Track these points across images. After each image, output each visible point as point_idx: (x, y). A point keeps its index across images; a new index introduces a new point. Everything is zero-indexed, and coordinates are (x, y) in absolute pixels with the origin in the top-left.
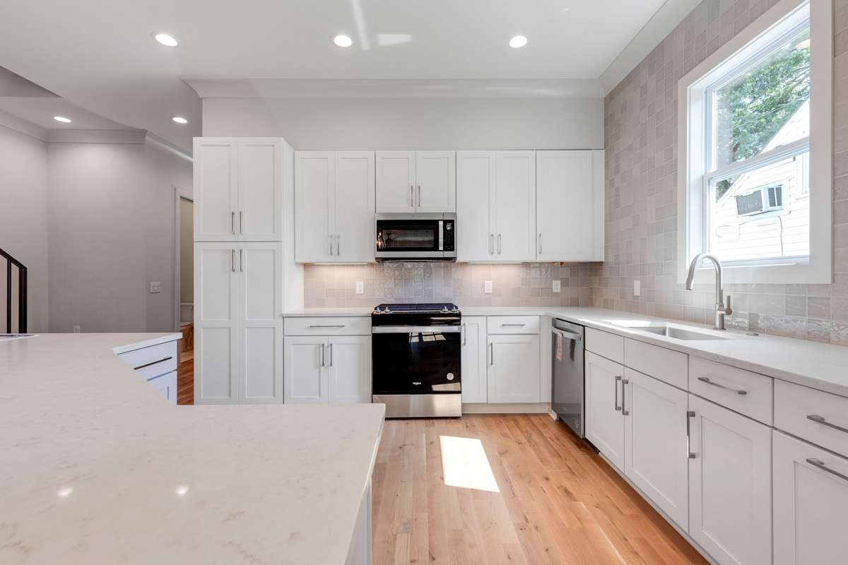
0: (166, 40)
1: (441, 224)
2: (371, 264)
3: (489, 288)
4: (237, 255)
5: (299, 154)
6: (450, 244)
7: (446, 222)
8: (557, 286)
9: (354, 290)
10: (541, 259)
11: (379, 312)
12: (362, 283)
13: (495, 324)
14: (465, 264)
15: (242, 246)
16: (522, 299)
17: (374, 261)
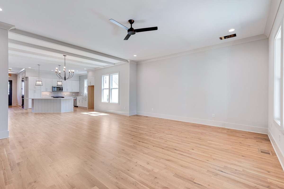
3: (66, 94)
6: (62, 90)
7: (62, 88)
8: (74, 94)
16: (70, 96)
17: (52, 91)
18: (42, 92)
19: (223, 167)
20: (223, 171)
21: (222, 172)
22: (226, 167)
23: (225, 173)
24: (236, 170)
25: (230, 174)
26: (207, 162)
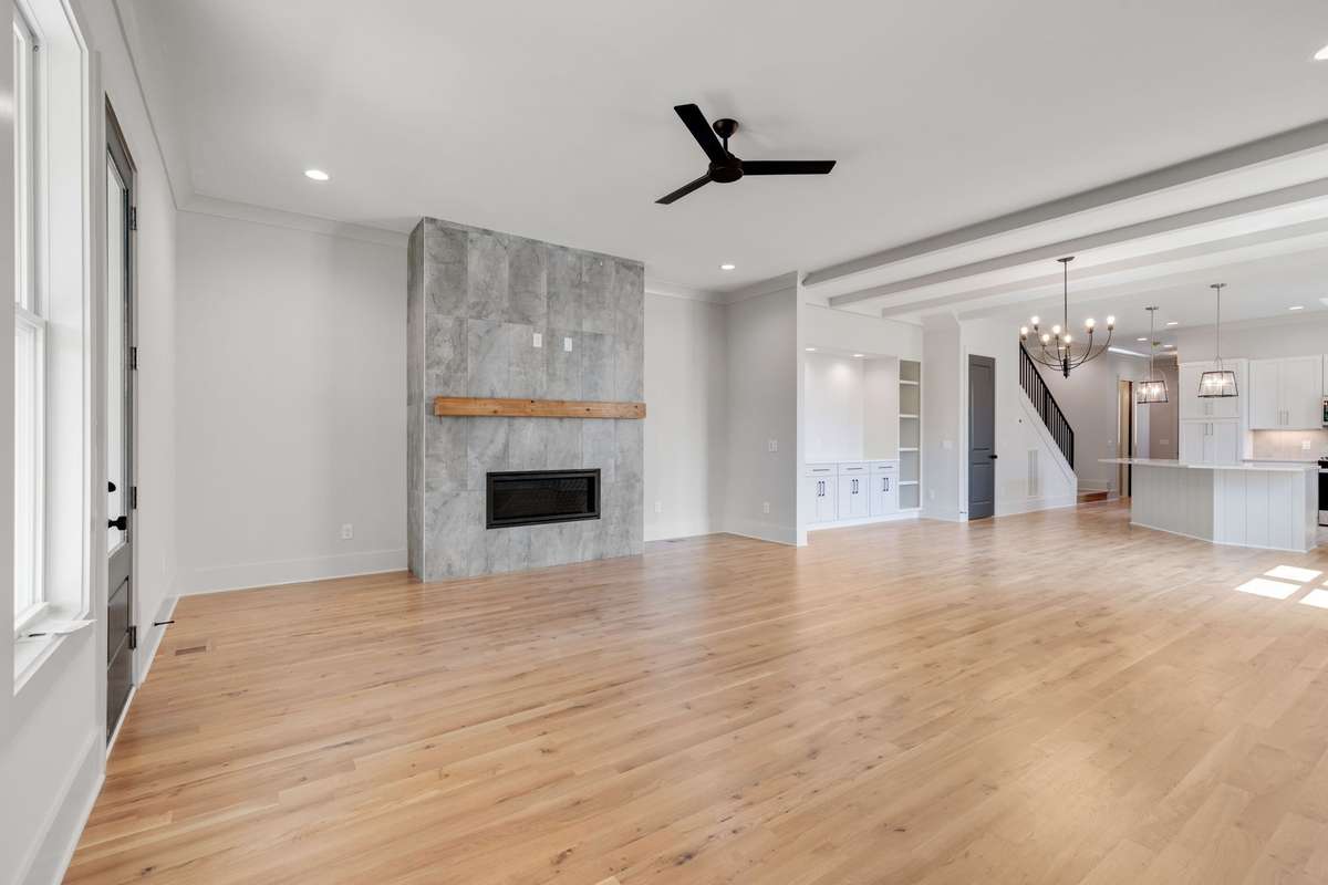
2: (1320, 430)
4: (1209, 426)
9: (1300, 447)
12: (1308, 442)
15: (1212, 421)
17: (1321, 428)
18: (1254, 431)
19: (356, 761)
20: (346, 748)
21: (347, 743)
22: (347, 766)
23: (336, 747)
24: (304, 779)
25: (317, 751)
26: (427, 742)
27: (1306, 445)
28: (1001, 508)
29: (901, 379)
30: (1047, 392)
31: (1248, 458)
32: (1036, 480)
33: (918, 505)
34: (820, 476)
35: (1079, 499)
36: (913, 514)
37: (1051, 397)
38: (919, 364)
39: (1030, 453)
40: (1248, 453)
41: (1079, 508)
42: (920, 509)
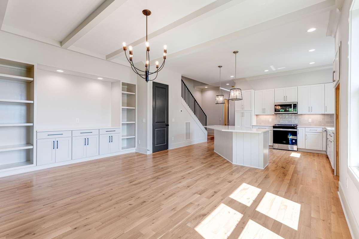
0: (232, 76)
1: (292, 105)
2: (274, 115)
3: (310, 121)
4: (243, 113)
5: (256, 91)
7: (294, 104)
9: (269, 121)
10: (326, 113)
11: (275, 125)
12: (271, 119)
13: (307, 130)
14: (301, 114)
15: (244, 112)
17: (274, 114)
18: (256, 115)
27: (270, 120)
28: (172, 146)
29: (122, 91)
30: (195, 100)
31: (254, 125)
32: (189, 134)
33: (135, 147)
34: (86, 136)
35: (208, 139)
36: (133, 150)
37: (197, 102)
38: (135, 85)
39: (187, 123)
40: (254, 123)
41: (208, 142)
42: (136, 148)
